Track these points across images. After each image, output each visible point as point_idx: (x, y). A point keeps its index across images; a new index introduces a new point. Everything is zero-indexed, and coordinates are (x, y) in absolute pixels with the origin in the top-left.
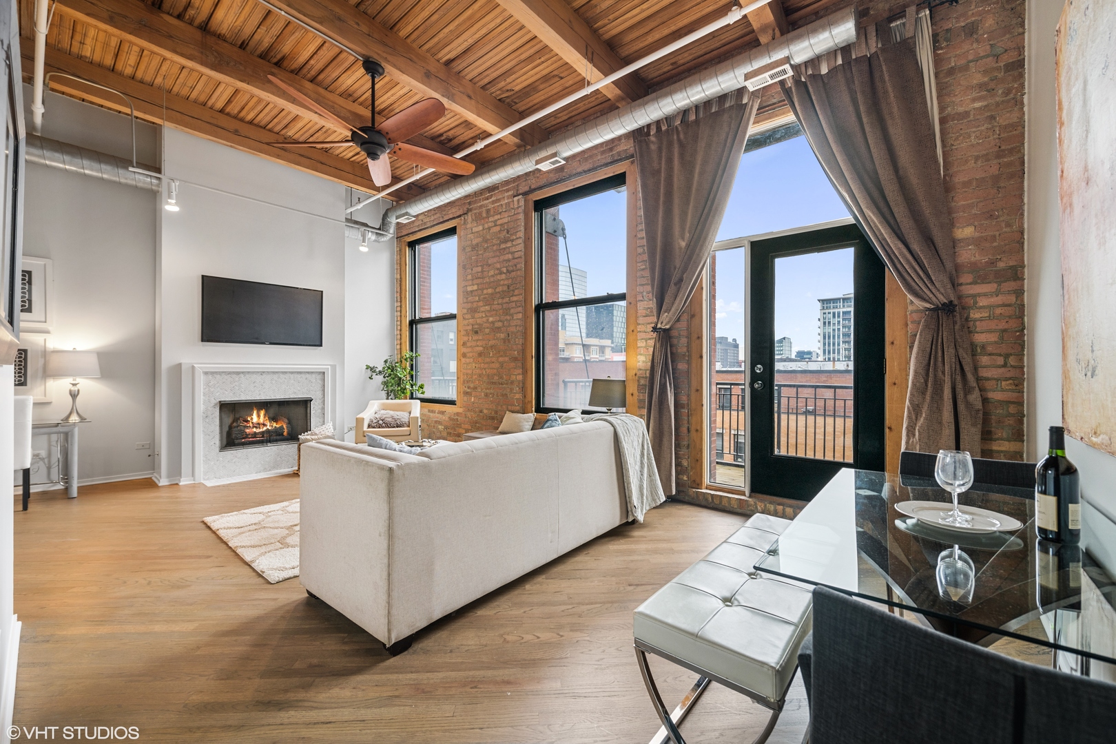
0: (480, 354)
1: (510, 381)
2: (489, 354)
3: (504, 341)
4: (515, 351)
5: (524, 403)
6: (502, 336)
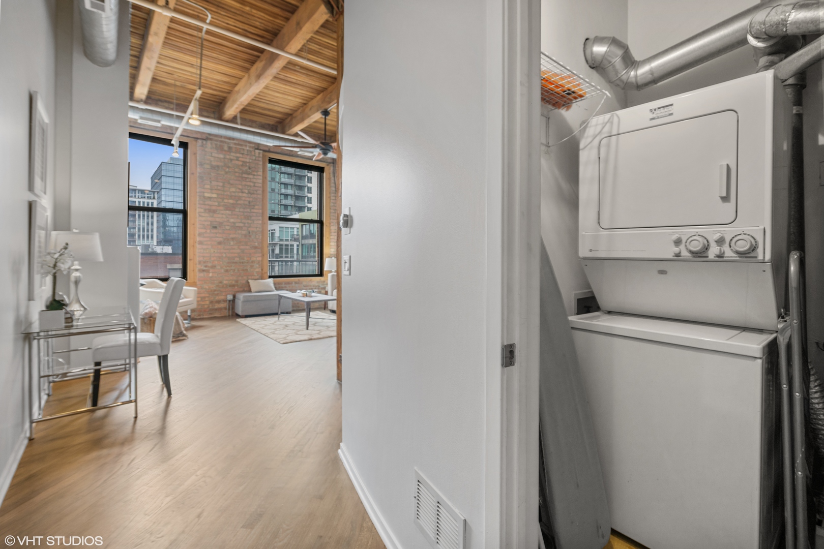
0: (220, 243)
1: (250, 261)
2: (230, 243)
3: (245, 236)
4: (255, 242)
5: (262, 274)
6: (244, 232)
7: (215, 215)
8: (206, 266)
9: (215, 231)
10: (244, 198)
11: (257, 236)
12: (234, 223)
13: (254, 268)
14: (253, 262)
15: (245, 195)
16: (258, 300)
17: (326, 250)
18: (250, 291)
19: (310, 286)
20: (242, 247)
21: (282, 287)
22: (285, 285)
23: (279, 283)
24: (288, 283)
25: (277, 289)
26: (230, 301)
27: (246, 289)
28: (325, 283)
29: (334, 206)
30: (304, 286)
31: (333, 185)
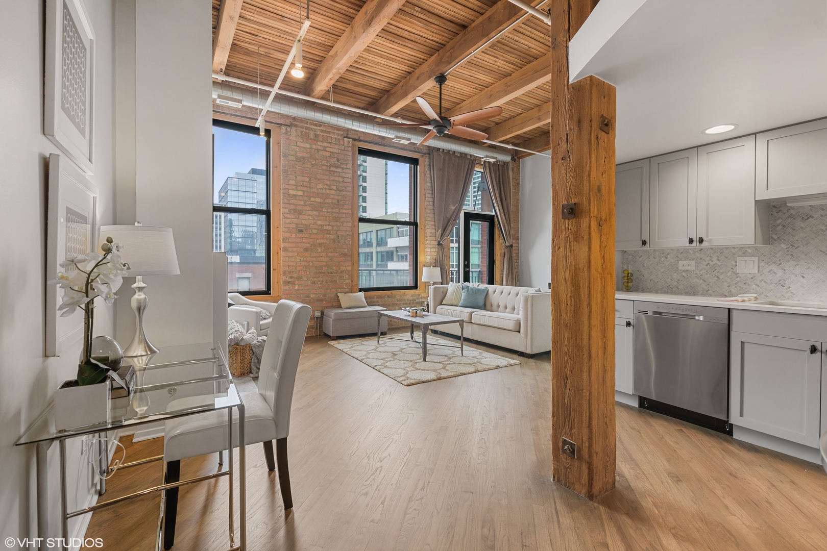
0: (306, 250)
1: (339, 271)
2: (317, 250)
3: (334, 241)
4: (345, 249)
5: (352, 286)
6: (332, 237)
7: (301, 217)
8: (291, 278)
9: (301, 235)
10: (332, 196)
11: (347, 241)
12: (321, 225)
13: (344, 279)
14: (342, 272)
15: (333, 192)
16: (350, 318)
17: (421, 258)
18: (340, 307)
19: (405, 300)
20: (330, 254)
21: (374, 302)
22: (377, 300)
23: (370, 298)
24: (381, 297)
25: (370, 304)
26: (317, 318)
27: (334, 304)
28: (420, 297)
29: (430, 205)
30: (398, 301)
31: (428, 180)
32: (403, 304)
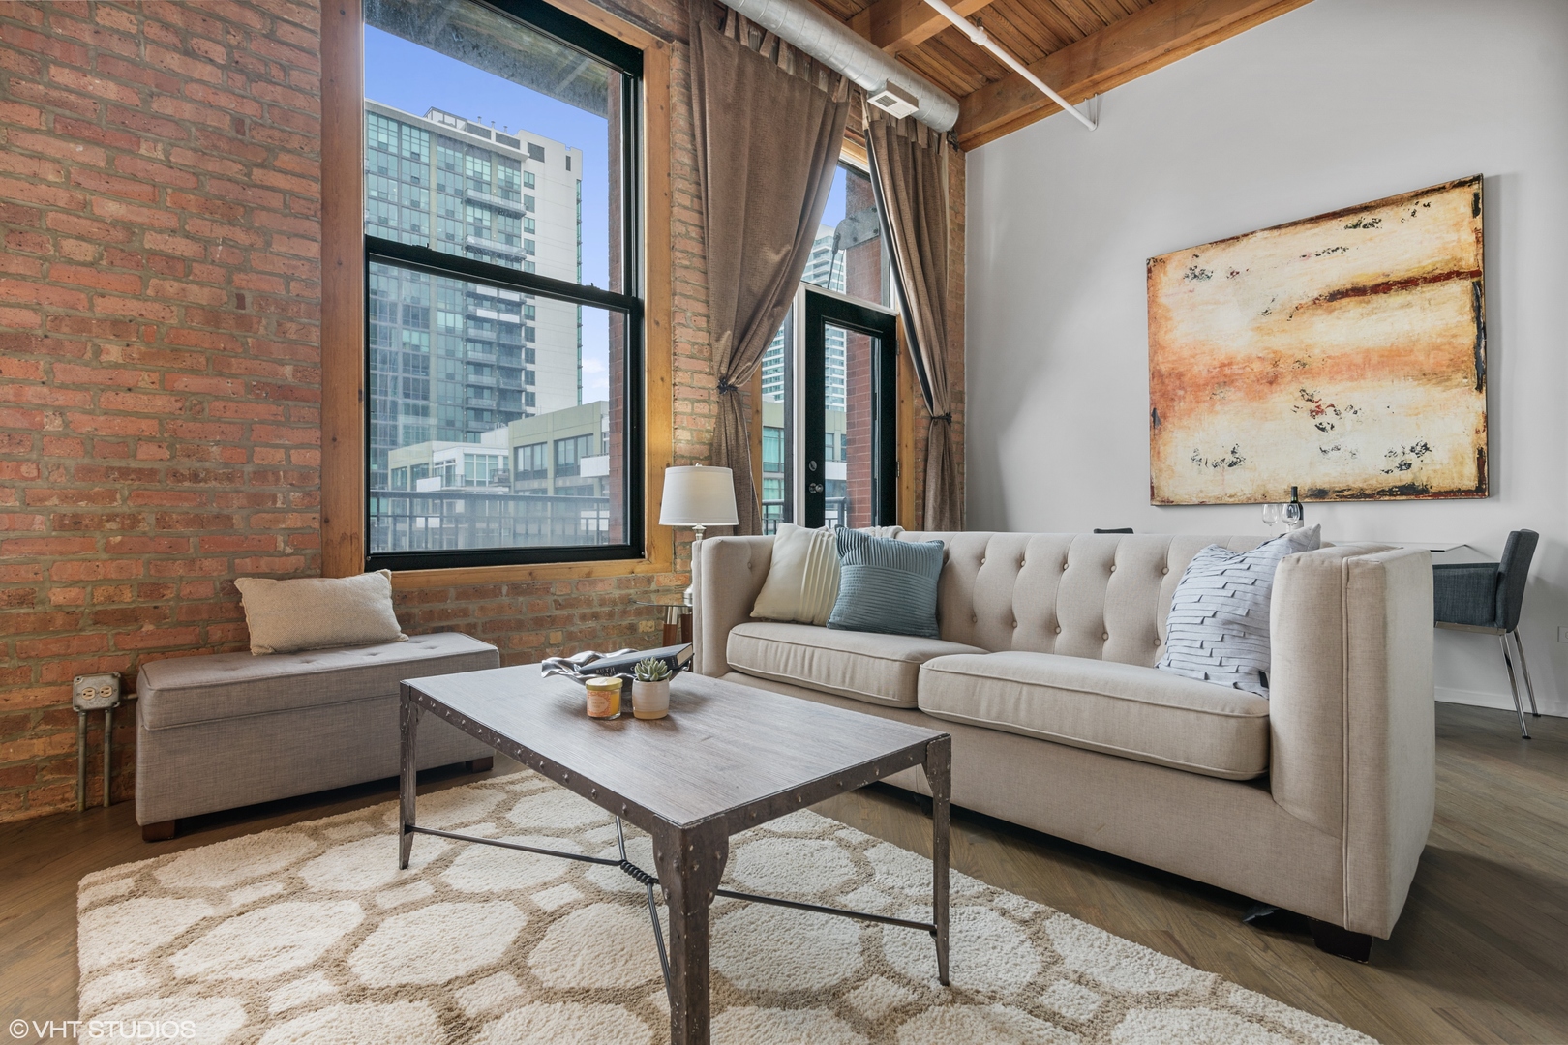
1: (248, 469)
2: (98, 352)
3: (212, 317)
4: (282, 363)
5: (327, 543)
6: (199, 295)
10: (197, 91)
11: (292, 327)
12: (128, 227)
13: (276, 511)
14: (261, 474)
15: (206, 71)
16: (273, 712)
17: (656, 437)
18: (240, 646)
19: (589, 602)
20: (184, 382)
21: (445, 614)
22: (463, 604)
23: (425, 596)
24: (479, 592)
25: (412, 624)
26: (96, 715)
27: (216, 633)
28: (654, 587)
29: (687, 236)
30: (559, 605)
31: (681, 138)
32: (583, 618)
